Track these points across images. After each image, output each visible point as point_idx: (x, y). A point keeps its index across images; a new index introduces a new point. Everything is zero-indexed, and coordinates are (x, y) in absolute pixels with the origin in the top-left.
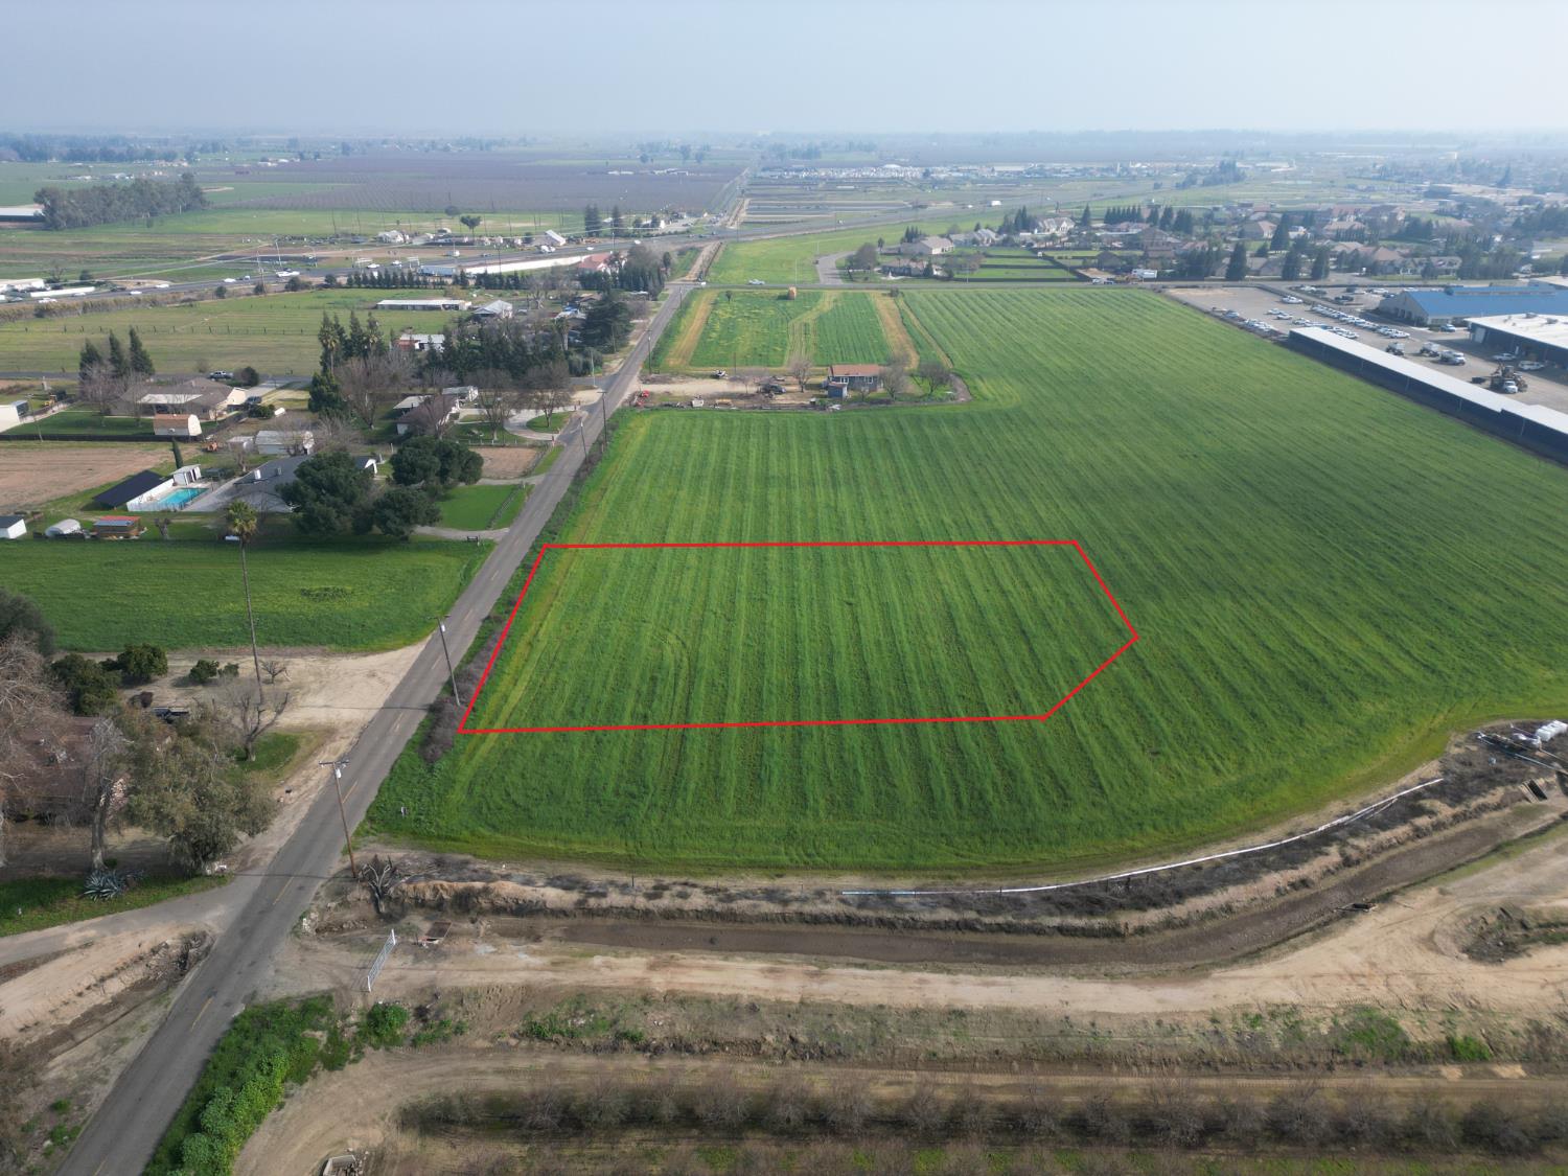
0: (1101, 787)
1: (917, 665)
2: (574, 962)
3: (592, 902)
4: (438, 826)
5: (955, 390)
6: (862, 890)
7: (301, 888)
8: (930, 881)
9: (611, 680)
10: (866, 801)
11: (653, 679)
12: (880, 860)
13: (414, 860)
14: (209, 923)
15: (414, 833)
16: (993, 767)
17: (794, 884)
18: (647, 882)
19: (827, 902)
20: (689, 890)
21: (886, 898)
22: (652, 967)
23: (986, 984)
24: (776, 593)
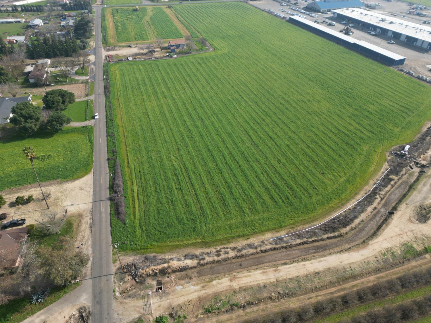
0: (315, 188)
1: (248, 155)
2: (208, 285)
3: (202, 262)
4: (139, 245)
5: (207, 46)
6: (273, 238)
7: (107, 280)
8: (288, 230)
9: (163, 177)
10: (259, 207)
11: (175, 174)
12: (273, 226)
13: (138, 260)
14: (84, 302)
15: (132, 249)
16: (286, 187)
17: (255, 240)
18: (213, 250)
19: (267, 245)
20: (227, 250)
21: (281, 239)
22: (231, 280)
23: (320, 261)
24: (195, 134)
